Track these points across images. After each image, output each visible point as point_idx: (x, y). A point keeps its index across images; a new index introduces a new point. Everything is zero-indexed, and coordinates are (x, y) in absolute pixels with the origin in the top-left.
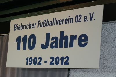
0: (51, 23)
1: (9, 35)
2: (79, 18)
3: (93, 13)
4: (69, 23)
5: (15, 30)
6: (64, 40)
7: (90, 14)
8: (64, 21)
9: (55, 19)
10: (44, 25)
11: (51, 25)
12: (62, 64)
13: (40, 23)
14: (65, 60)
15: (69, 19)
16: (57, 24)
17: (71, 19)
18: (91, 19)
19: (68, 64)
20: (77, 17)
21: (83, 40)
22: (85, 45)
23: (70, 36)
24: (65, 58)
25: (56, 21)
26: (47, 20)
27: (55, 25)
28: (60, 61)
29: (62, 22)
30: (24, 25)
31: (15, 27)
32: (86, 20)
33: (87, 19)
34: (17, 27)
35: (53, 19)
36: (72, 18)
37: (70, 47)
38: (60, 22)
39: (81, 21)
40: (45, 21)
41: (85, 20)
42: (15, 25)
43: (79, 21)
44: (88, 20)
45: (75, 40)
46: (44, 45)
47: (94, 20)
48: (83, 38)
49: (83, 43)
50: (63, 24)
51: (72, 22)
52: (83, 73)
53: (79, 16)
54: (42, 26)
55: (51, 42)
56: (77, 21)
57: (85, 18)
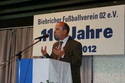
0: (77, 19)
1: (33, 27)
2: (103, 15)
3: (116, 11)
4: (94, 19)
5: (39, 24)
6: (90, 33)
7: (113, 12)
8: (89, 17)
9: (80, 15)
10: (70, 20)
11: (77, 20)
12: (90, 51)
13: (65, 18)
14: (92, 49)
15: (94, 15)
16: (82, 20)
17: (95, 15)
18: (114, 16)
19: (96, 51)
20: (101, 14)
21: (108, 33)
22: (110, 36)
23: (96, 29)
24: (93, 47)
25: (82, 17)
26: (72, 16)
27: (80, 20)
28: (88, 50)
29: (87, 18)
30: (49, 20)
31: (39, 22)
32: (110, 17)
33: (111, 16)
34: (41, 22)
35: (78, 15)
36: (97, 15)
37: (96, 38)
38: (85, 18)
39: (105, 18)
40: (70, 17)
41: (109, 16)
42: (39, 20)
43: (103, 18)
44: (112, 17)
45: (100, 33)
46: (71, 36)
47: (117, 16)
48: (108, 31)
49: (108, 35)
50: (88, 19)
51: (97, 18)
52: (105, 58)
53: (103, 13)
54: (67, 21)
55: (77, 34)
56: (101, 17)
57: (109, 15)
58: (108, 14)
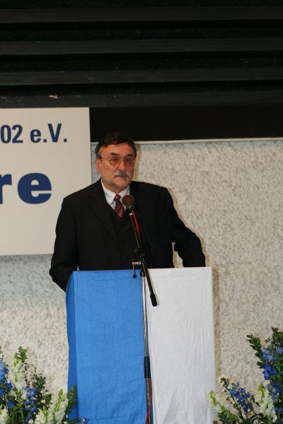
2: (14, 133)
3: (59, 126)
7: (50, 126)
18: (55, 139)
20: (6, 130)
21: (36, 188)
32: (39, 140)
33: (42, 138)
39: (21, 142)
41: (36, 138)
43: (15, 141)
44: (45, 141)
45: (6, 187)
47: (65, 140)
48: (35, 183)
49: (35, 194)
53: (14, 128)
56: (6, 139)
57: (35, 136)
58: (32, 132)
